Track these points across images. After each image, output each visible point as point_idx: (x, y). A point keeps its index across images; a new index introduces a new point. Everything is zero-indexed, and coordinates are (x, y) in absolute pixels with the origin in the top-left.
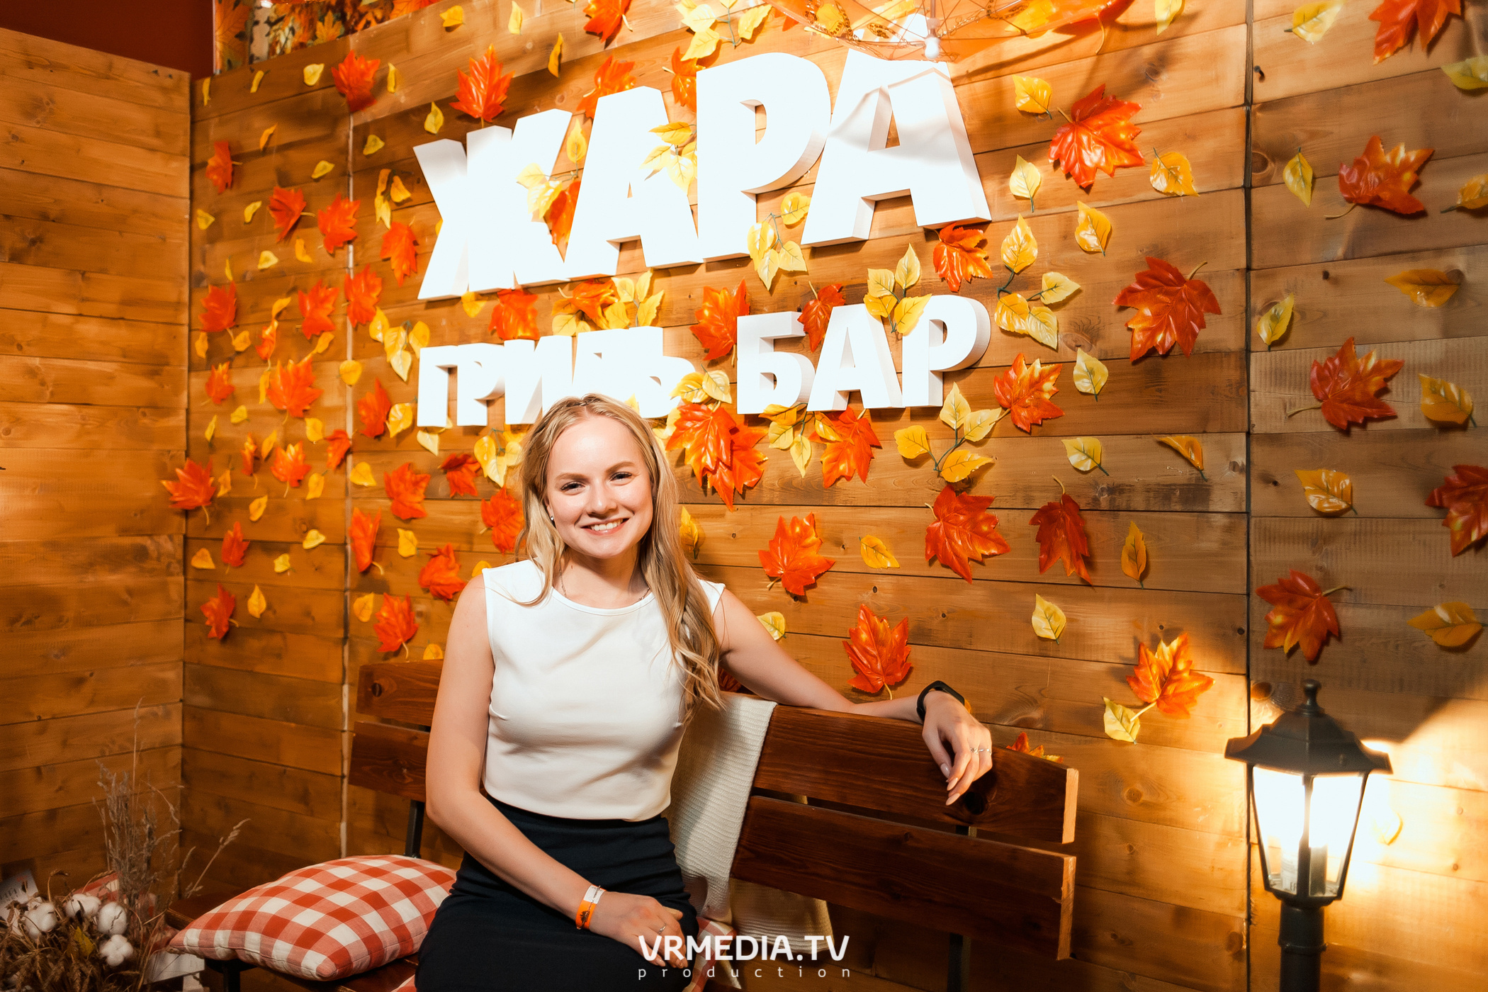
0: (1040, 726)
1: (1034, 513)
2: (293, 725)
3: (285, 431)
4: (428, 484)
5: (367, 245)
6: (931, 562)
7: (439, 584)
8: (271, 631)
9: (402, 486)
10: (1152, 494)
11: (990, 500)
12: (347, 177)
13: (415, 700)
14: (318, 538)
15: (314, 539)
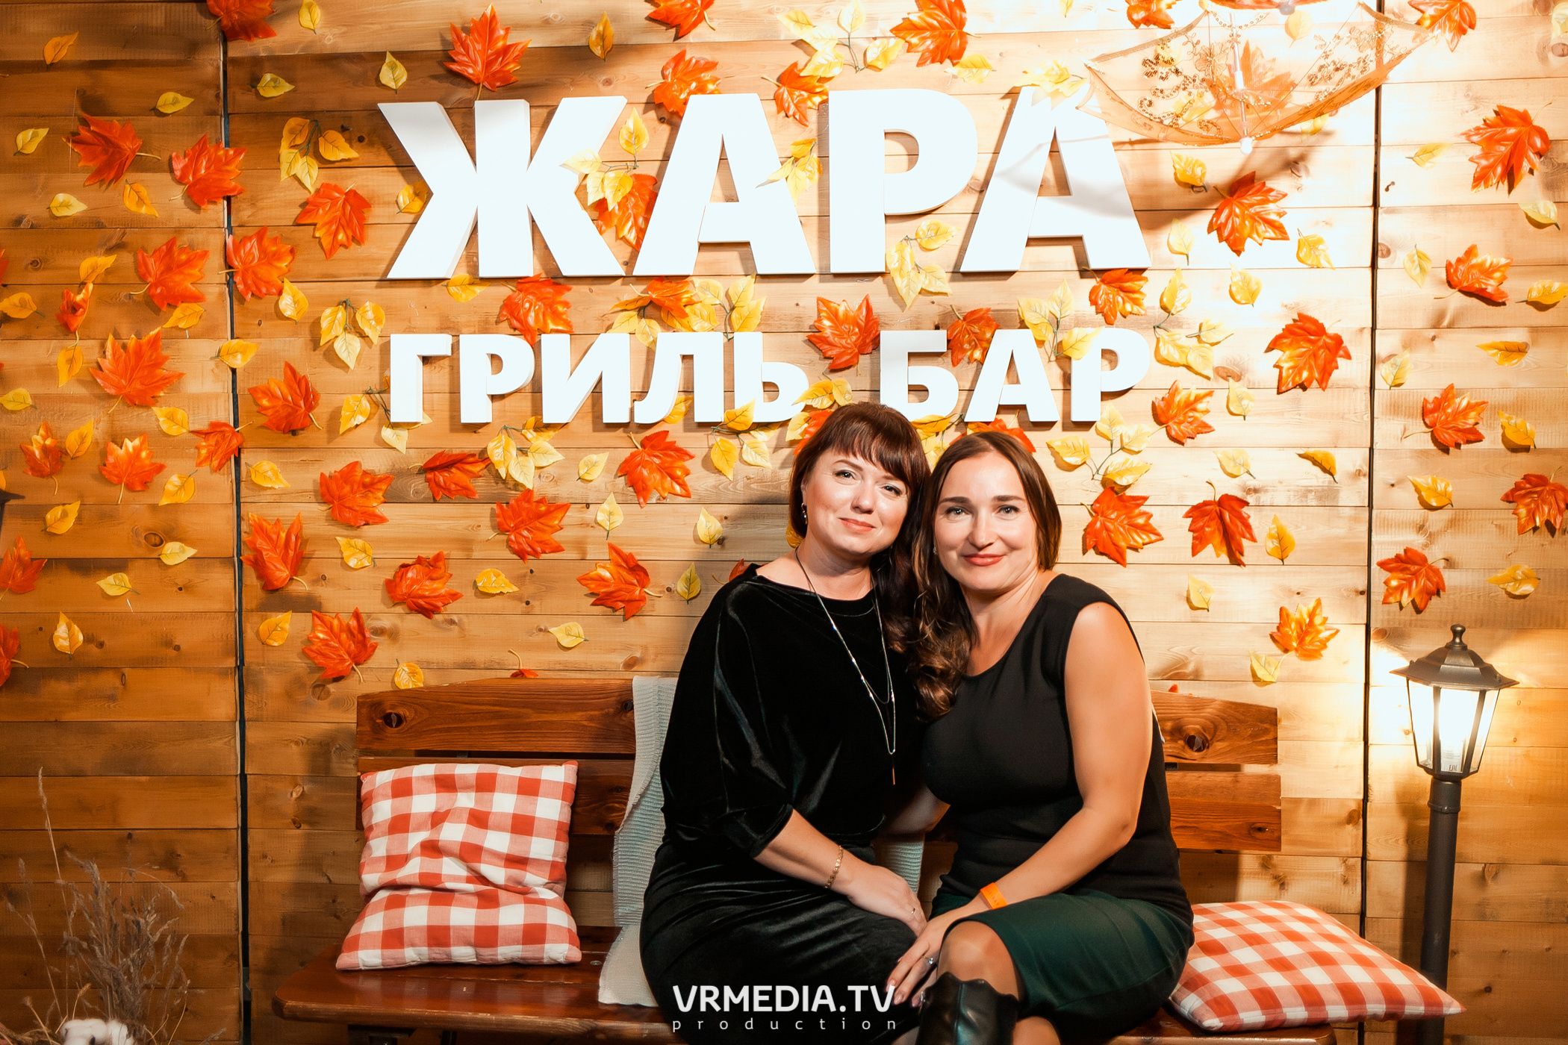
0: (1191, 677)
1: (1188, 508)
2: (143, 779)
3: (112, 422)
4: (389, 485)
5: (260, 204)
6: (1085, 552)
7: (423, 597)
8: (96, 669)
9: (347, 489)
10: (1292, 493)
11: (1145, 499)
12: (219, 117)
13: (463, 725)
14: (183, 551)
15: (175, 553)
